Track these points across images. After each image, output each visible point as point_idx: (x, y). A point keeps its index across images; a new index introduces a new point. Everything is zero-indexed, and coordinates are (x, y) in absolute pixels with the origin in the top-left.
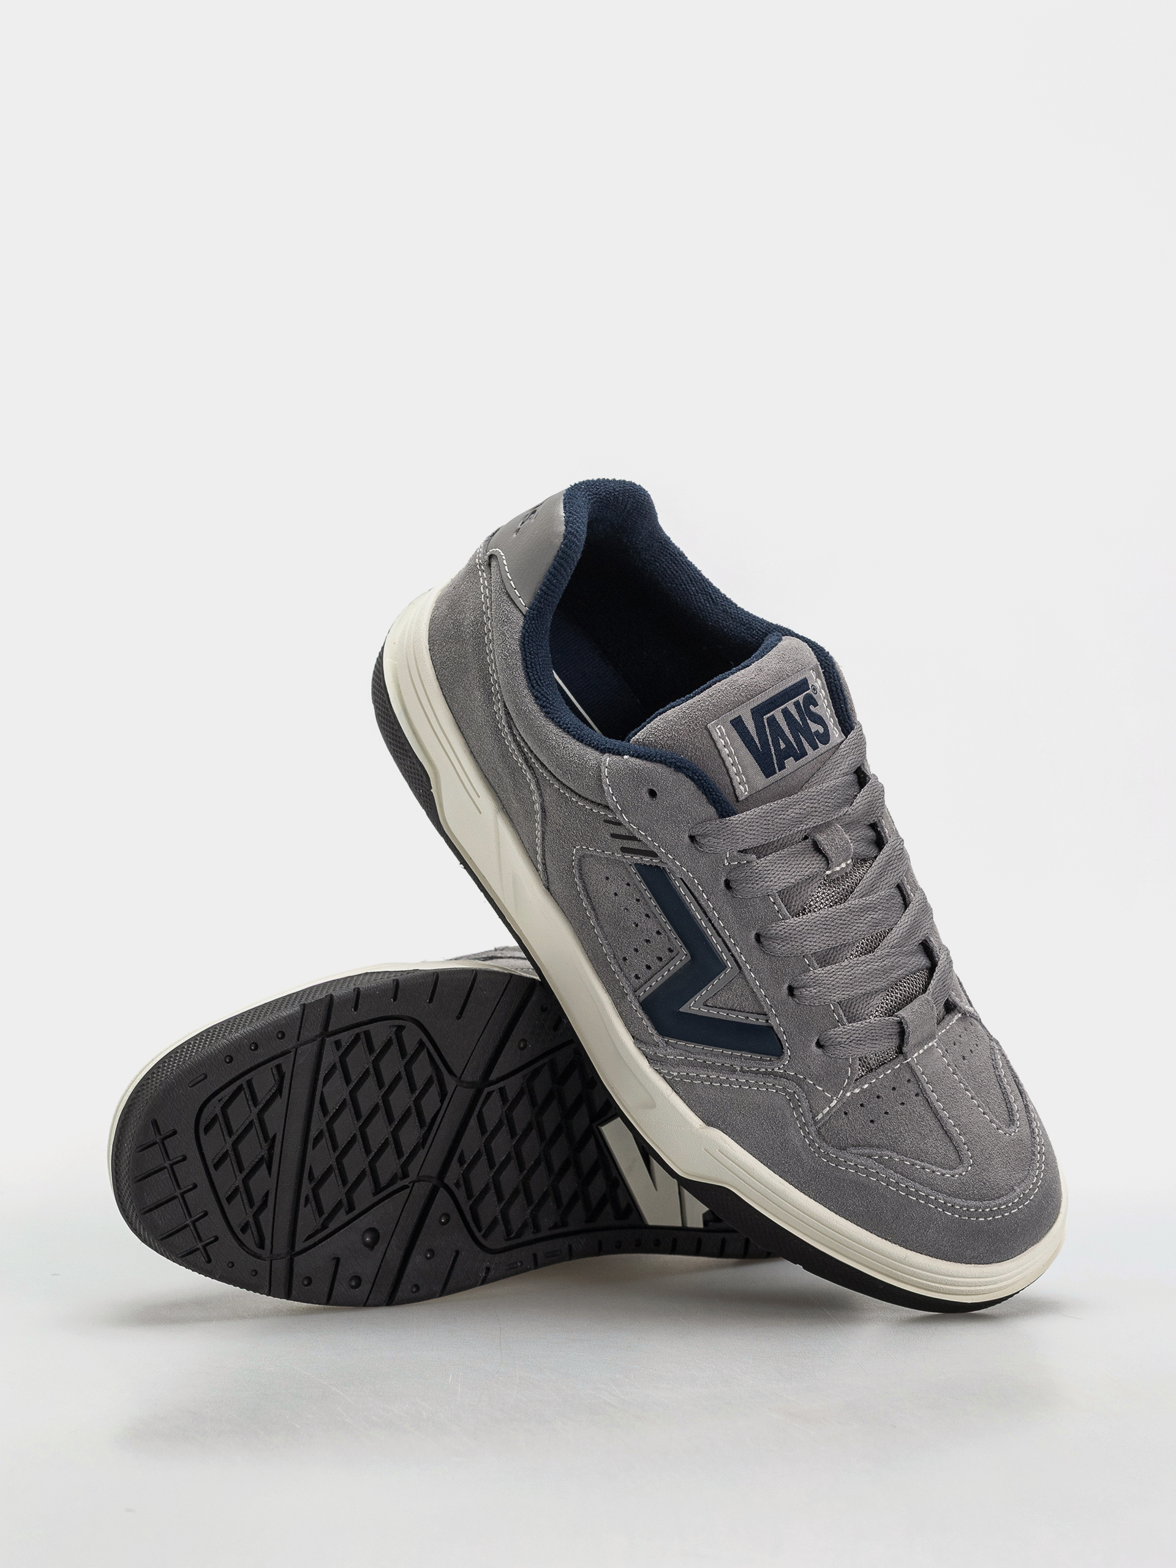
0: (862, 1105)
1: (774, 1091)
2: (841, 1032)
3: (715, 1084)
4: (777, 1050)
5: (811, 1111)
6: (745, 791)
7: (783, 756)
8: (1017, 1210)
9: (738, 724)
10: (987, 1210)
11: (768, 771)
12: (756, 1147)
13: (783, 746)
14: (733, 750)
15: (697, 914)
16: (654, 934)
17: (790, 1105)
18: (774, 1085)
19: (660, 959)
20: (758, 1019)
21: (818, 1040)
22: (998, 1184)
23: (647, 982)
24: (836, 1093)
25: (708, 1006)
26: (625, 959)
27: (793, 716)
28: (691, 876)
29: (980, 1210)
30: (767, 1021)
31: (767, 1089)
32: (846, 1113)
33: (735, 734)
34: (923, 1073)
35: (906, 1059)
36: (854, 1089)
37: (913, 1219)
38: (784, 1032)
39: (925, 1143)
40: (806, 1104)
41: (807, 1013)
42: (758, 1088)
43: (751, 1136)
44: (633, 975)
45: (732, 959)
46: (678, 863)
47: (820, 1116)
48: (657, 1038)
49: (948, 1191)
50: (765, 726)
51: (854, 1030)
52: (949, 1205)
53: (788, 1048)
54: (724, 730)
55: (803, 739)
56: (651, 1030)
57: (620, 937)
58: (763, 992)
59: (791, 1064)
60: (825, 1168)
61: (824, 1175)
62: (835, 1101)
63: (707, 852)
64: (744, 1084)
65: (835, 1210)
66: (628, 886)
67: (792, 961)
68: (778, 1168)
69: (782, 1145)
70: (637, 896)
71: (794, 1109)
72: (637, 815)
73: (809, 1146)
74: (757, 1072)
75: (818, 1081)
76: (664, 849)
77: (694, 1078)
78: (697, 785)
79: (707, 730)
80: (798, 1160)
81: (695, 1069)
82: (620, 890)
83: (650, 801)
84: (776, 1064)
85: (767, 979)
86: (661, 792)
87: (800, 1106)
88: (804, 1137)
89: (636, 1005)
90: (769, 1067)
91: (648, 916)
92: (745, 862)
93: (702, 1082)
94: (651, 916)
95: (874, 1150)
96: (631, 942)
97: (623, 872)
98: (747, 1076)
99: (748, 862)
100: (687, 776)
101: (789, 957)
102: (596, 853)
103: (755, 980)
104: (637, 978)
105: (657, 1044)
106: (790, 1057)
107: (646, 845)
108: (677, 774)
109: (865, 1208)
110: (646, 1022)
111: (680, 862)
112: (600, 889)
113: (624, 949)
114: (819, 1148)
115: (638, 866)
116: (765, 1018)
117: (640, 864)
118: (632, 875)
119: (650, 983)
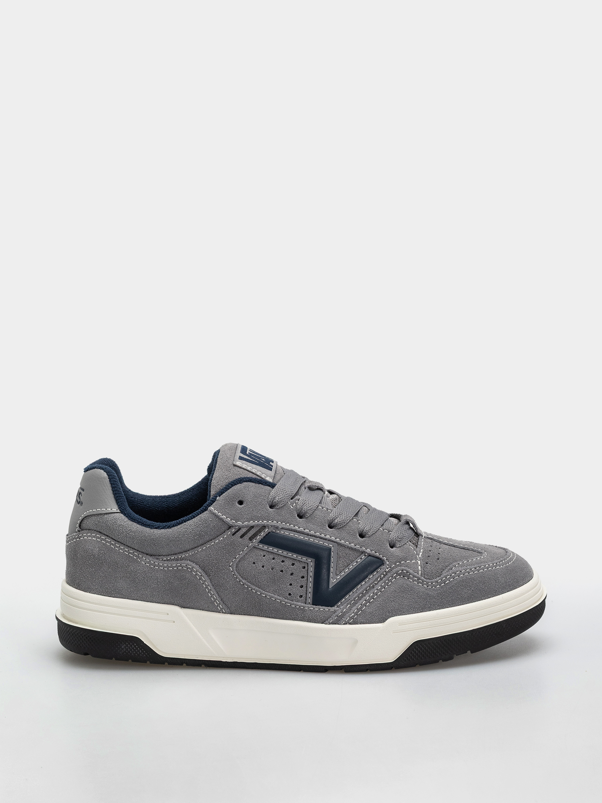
0: (429, 556)
1: (394, 580)
3: (371, 601)
5: (415, 573)
6: (271, 479)
7: (268, 462)
9: (241, 458)
10: (508, 559)
11: (270, 469)
12: (410, 609)
14: (250, 467)
15: (300, 537)
16: (292, 567)
17: (405, 579)
18: (392, 577)
19: (303, 577)
20: (361, 558)
21: (389, 545)
23: (307, 593)
24: (416, 559)
25: (338, 575)
26: (290, 594)
28: (285, 523)
29: (506, 560)
30: (365, 555)
31: (391, 582)
32: (427, 563)
33: (245, 462)
34: (433, 536)
36: (420, 553)
38: (376, 552)
39: (462, 554)
40: (410, 572)
41: (375, 537)
42: (388, 585)
43: (404, 606)
44: (299, 597)
45: (330, 542)
47: (420, 572)
48: (332, 609)
49: (489, 561)
52: (495, 564)
53: (383, 557)
54: (240, 463)
56: (327, 609)
57: (280, 586)
58: (353, 544)
59: (390, 562)
60: (442, 589)
61: (444, 592)
62: (419, 562)
63: (282, 507)
64: (381, 589)
65: (461, 603)
66: (264, 556)
67: (351, 524)
68: (426, 608)
69: (418, 597)
70: (272, 557)
71: (408, 579)
72: (243, 516)
73: (428, 587)
74: (381, 579)
75: (405, 559)
76: (266, 520)
77: (361, 608)
78: (253, 482)
79: (235, 465)
80: (430, 596)
81: (358, 604)
82: (264, 562)
83: (243, 506)
84: (385, 568)
85: (349, 538)
86: (244, 497)
87: (409, 575)
88: (422, 585)
89: (312, 607)
90: (384, 572)
91: (283, 561)
92: (297, 501)
93: (366, 606)
94: (284, 559)
95: (451, 566)
96: (286, 583)
97: (258, 552)
98: (380, 584)
99: (298, 500)
100: (246, 481)
101: (348, 523)
102: (241, 556)
103: (345, 542)
104: (301, 596)
105: (335, 612)
106: (387, 560)
107: (257, 526)
108: (242, 484)
109: (471, 590)
110: (322, 608)
111: (276, 521)
112: (255, 573)
113: (286, 589)
114: (432, 584)
115: (262, 541)
116: (363, 554)
117: (262, 539)
118: (263, 549)
119: (308, 592)
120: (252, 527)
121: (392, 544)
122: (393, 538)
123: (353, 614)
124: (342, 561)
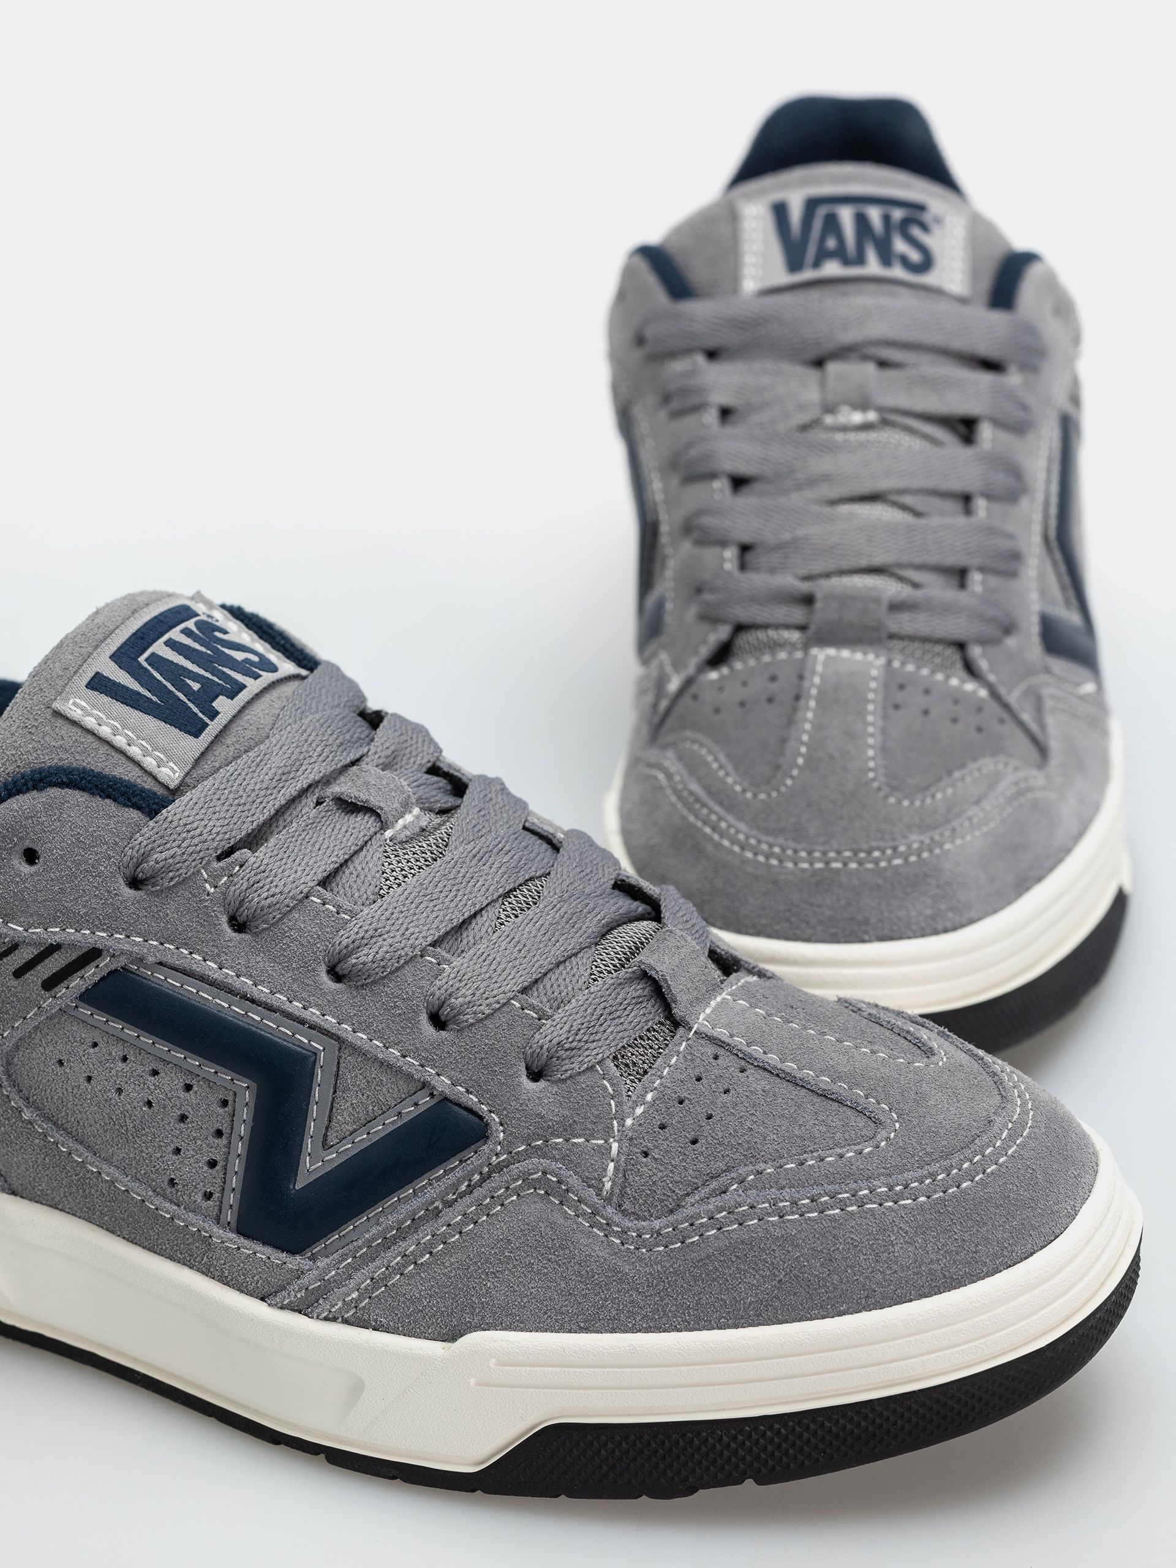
0: (663, 1127)
1: (515, 1198)
2: (553, 1029)
3: (422, 1260)
4: (476, 1131)
5: (589, 1186)
6: (174, 772)
7: (206, 698)
8: (1015, 1147)
9: (99, 684)
10: (966, 1165)
11: (195, 729)
12: (546, 1313)
13: (196, 686)
14: (116, 724)
15: (218, 1001)
16: (182, 1094)
17: (552, 1202)
18: (507, 1188)
19: (218, 1132)
20: (416, 1104)
21: (527, 1068)
22: (960, 1125)
23: (223, 1189)
24: (608, 1133)
25: (332, 1146)
26: (172, 1183)
27: (190, 647)
28: (172, 947)
29: (955, 1171)
30: (432, 1095)
31: (502, 1205)
32: (646, 1154)
33: (105, 699)
34: (732, 1036)
35: (690, 1029)
36: (634, 1109)
37: (856, 1246)
38: (468, 1091)
39: (800, 1125)
40: (574, 1181)
41: (482, 1035)
42: (488, 1215)
43: (525, 1300)
44: (199, 1198)
45: (314, 1032)
46: (138, 939)
47: (608, 1185)
48: (295, 1262)
49: (883, 1170)
50: (146, 669)
51: (570, 1015)
52: (898, 1188)
53: (490, 1112)
54: (83, 703)
55: (225, 670)
56: (278, 1257)
57: (142, 1151)
58: (396, 1052)
59: (511, 1134)
60: (668, 1261)
61: (675, 1273)
62: (615, 1146)
63: (169, 888)
64: (463, 1223)
65: (730, 1322)
66: (95, 1045)
67: (408, 972)
68: (599, 1320)
69: (581, 1276)
70: (117, 1051)
71: (561, 1203)
72: (28, 907)
73: (623, 1244)
74: (471, 1189)
75: (568, 1130)
76: (103, 930)
77: (385, 1278)
78: (84, 790)
79: (57, 714)
80: (621, 1281)
81: (378, 1262)
82: (91, 1066)
83: (34, 869)
84: (489, 1152)
85: (388, 1026)
86: (39, 840)
87: (567, 1191)
88: (606, 1236)
89: (232, 1240)
90: (481, 1166)
91: (155, 1073)
92: (237, 868)
93: (402, 1274)
94: (159, 1067)
95: (724, 1179)
96: (162, 1144)
97: (75, 1028)
98: (459, 1206)
99: (241, 866)
100: (62, 785)
101: (398, 969)
102: (19, 1034)
103: (371, 1040)
104: (208, 1196)
105: (300, 1274)
106: (502, 1125)
107: (73, 945)
108: (44, 794)
109: (772, 1281)
110: (263, 1252)
111: (139, 935)
112: (63, 1094)
113: (160, 1166)
114: (639, 1236)
115: (87, 997)
116: (426, 1091)
117: (87, 990)
118: (90, 1021)
119: (227, 1188)
120: (53, 949)
121: (534, 1066)
122: (541, 1048)
123: (355, 1295)
124: (352, 1104)
